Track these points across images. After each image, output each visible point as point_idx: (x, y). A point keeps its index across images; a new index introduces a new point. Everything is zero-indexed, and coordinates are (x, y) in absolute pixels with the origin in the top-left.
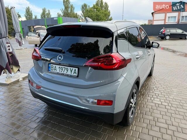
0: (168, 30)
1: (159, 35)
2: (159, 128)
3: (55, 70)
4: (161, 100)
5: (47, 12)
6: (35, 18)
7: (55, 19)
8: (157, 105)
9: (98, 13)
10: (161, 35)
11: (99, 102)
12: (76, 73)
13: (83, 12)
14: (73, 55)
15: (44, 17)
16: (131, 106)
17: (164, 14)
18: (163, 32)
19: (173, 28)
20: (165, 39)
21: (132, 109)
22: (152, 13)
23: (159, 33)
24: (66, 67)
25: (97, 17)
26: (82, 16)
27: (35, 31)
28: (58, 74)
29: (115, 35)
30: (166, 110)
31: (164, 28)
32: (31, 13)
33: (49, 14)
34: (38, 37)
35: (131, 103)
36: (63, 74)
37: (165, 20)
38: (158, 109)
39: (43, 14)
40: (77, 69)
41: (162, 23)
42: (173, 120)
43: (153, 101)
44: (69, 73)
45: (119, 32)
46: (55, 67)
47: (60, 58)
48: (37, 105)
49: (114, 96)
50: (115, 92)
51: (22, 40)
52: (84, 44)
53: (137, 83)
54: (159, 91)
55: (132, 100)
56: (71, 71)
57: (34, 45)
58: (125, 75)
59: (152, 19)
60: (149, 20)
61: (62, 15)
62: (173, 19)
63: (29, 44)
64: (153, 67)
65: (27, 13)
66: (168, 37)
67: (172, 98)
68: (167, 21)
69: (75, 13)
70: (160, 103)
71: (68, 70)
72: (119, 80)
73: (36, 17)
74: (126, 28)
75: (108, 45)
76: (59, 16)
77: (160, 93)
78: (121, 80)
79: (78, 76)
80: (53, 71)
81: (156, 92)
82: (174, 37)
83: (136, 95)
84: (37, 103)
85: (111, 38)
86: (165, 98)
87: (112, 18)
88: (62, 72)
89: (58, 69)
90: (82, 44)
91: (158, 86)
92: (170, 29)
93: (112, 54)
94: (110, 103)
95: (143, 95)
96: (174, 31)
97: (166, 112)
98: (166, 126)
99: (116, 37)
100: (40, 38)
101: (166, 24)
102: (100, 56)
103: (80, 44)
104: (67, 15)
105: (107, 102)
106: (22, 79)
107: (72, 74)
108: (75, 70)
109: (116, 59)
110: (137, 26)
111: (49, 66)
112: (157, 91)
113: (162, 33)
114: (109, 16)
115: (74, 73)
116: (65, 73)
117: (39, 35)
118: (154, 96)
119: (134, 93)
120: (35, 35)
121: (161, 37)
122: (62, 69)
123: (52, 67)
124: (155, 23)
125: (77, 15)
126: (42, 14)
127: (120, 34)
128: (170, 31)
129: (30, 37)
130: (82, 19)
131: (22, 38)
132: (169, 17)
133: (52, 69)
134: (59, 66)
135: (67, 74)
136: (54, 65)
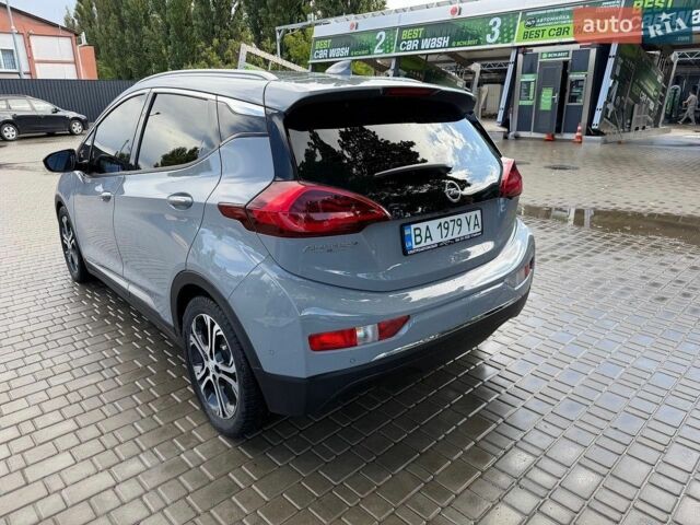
3: (429, 240)
12: (478, 224)
24: (456, 217)
28: (439, 246)
36: (452, 243)
40: (478, 213)
44: (465, 232)
46: (428, 228)
56: (469, 224)
66: (10, 132)
71: (461, 225)
79: (483, 232)
80: (423, 244)
88: (450, 237)
89: (435, 231)
107: (472, 230)
108: (476, 217)
111: (407, 233)
115: (475, 225)
116: (456, 235)
122: (447, 229)
123: (418, 232)
133: (418, 239)
134: (437, 222)
135: (461, 235)
136: (423, 226)
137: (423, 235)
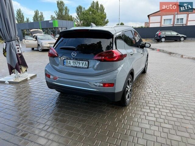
0: (164, 33)
1: (155, 37)
2: (149, 107)
3: (70, 64)
4: (152, 90)
5: (40, 15)
6: (26, 20)
7: (50, 22)
8: (149, 93)
9: (95, 16)
10: (157, 37)
11: (104, 85)
12: (86, 65)
13: (78, 14)
14: (79, 52)
15: (37, 19)
16: (127, 90)
17: (160, 17)
18: (159, 34)
19: (168, 31)
20: (160, 41)
21: (128, 93)
22: (148, 16)
23: (155, 35)
24: (78, 61)
25: (93, 20)
26: (77, 19)
27: (32, 35)
28: (72, 66)
29: (115, 37)
30: (156, 96)
31: (159, 31)
32: (22, 15)
33: (42, 16)
34: (36, 41)
35: (127, 88)
36: (76, 67)
37: (161, 22)
38: (149, 95)
39: (36, 17)
40: (87, 62)
41: (158, 25)
42: (160, 102)
43: (146, 91)
44: (81, 65)
45: (117, 34)
46: (70, 61)
47: (74, 54)
48: (50, 97)
49: (115, 80)
50: (116, 77)
51: (19, 43)
52: (88, 45)
53: (132, 73)
54: (151, 84)
55: (128, 87)
56: (83, 64)
57: (30, 49)
58: (122, 66)
59: (149, 22)
60: (145, 23)
61: (56, 17)
62: (169, 21)
63: (26, 47)
64: (147, 65)
65: (18, 15)
66: (163, 40)
67: (161, 88)
68: (163, 24)
69: (70, 15)
70: (151, 92)
71: (80, 64)
72: (118, 69)
73: (28, 20)
74: (122, 32)
75: (109, 45)
76: (53, 18)
77: (152, 85)
78: (120, 69)
79: (88, 68)
80: (68, 65)
81: (148, 85)
82: (169, 39)
83: (131, 83)
84: (49, 95)
85: (112, 39)
86: (155, 89)
87: (109, 21)
88: (76, 65)
89: (72, 63)
90: (86, 45)
91: (151, 80)
92: (165, 32)
93: (113, 50)
94: (112, 85)
95: (138, 87)
96: (169, 33)
97: (155, 98)
98: (154, 106)
99: (115, 38)
100: (37, 42)
101: (162, 26)
102: (103, 52)
103: (84, 45)
104: (62, 17)
105: (110, 85)
106: (30, 78)
107: (84, 66)
108: (86, 63)
109: (115, 53)
110: (131, 30)
111: (65, 61)
112: (150, 83)
113: (157, 36)
114: (105, 18)
115: (85, 65)
116: (78, 65)
117: (36, 38)
118: (146, 88)
119: (130, 82)
120: (32, 38)
121: (156, 39)
122: (75, 63)
123: (67, 62)
124: (151, 26)
125: (72, 18)
126: (34, 16)
127: (118, 36)
128: (165, 33)
129: (27, 41)
130: (77, 21)
131: (19, 42)
132: (165, 20)
133: (67, 63)
134: (73, 61)
135: (79, 66)
136: (69, 61)
137: (68, 63)
